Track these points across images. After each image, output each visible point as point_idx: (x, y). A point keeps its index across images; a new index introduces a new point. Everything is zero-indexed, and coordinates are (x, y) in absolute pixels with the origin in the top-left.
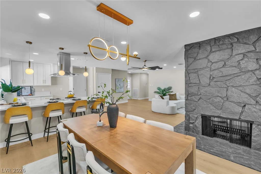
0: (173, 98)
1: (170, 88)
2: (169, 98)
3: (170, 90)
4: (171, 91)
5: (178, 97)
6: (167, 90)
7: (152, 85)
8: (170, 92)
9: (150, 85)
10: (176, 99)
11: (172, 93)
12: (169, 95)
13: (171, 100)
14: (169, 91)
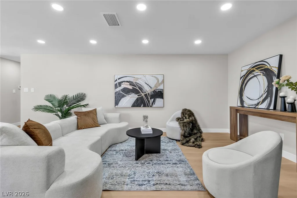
0: (89, 120)
1: (81, 98)
2: (76, 121)
3: (80, 102)
4: (82, 103)
5: (100, 117)
6: (74, 101)
7: (32, 90)
8: (81, 106)
9: (25, 90)
10: (96, 124)
11: (84, 110)
12: (77, 113)
13: (81, 128)
14: (78, 103)
